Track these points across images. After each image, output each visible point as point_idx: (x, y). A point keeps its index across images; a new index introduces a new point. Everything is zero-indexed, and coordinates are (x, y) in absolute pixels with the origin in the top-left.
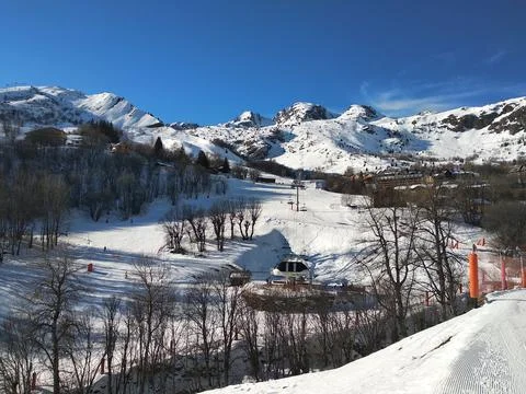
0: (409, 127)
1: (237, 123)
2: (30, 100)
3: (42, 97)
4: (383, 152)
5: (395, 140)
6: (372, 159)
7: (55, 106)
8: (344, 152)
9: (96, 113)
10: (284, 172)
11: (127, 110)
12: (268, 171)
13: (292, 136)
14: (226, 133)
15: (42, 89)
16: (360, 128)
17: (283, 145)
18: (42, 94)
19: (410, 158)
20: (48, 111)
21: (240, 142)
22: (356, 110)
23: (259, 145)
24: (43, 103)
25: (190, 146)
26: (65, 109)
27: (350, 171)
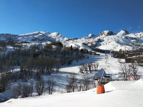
0: (139, 36)
1: (88, 37)
2: (39, 35)
3: (41, 34)
4: (130, 44)
5: (134, 40)
6: (127, 46)
7: (44, 37)
8: (119, 45)
9: (53, 38)
10: (102, 52)
11: (61, 36)
12: (98, 52)
13: (103, 40)
14: (85, 41)
15: (41, 32)
16: (123, 37)
17: (101, 43)
18: (41, 33)
19: (139, 45)
20: (43, 38)
21: (89, 43)
22: (122, 32)
23: (94, 43)
24: (42, 36)
25: (77, 45)
26: (46, 37)
27: (121, 50)
